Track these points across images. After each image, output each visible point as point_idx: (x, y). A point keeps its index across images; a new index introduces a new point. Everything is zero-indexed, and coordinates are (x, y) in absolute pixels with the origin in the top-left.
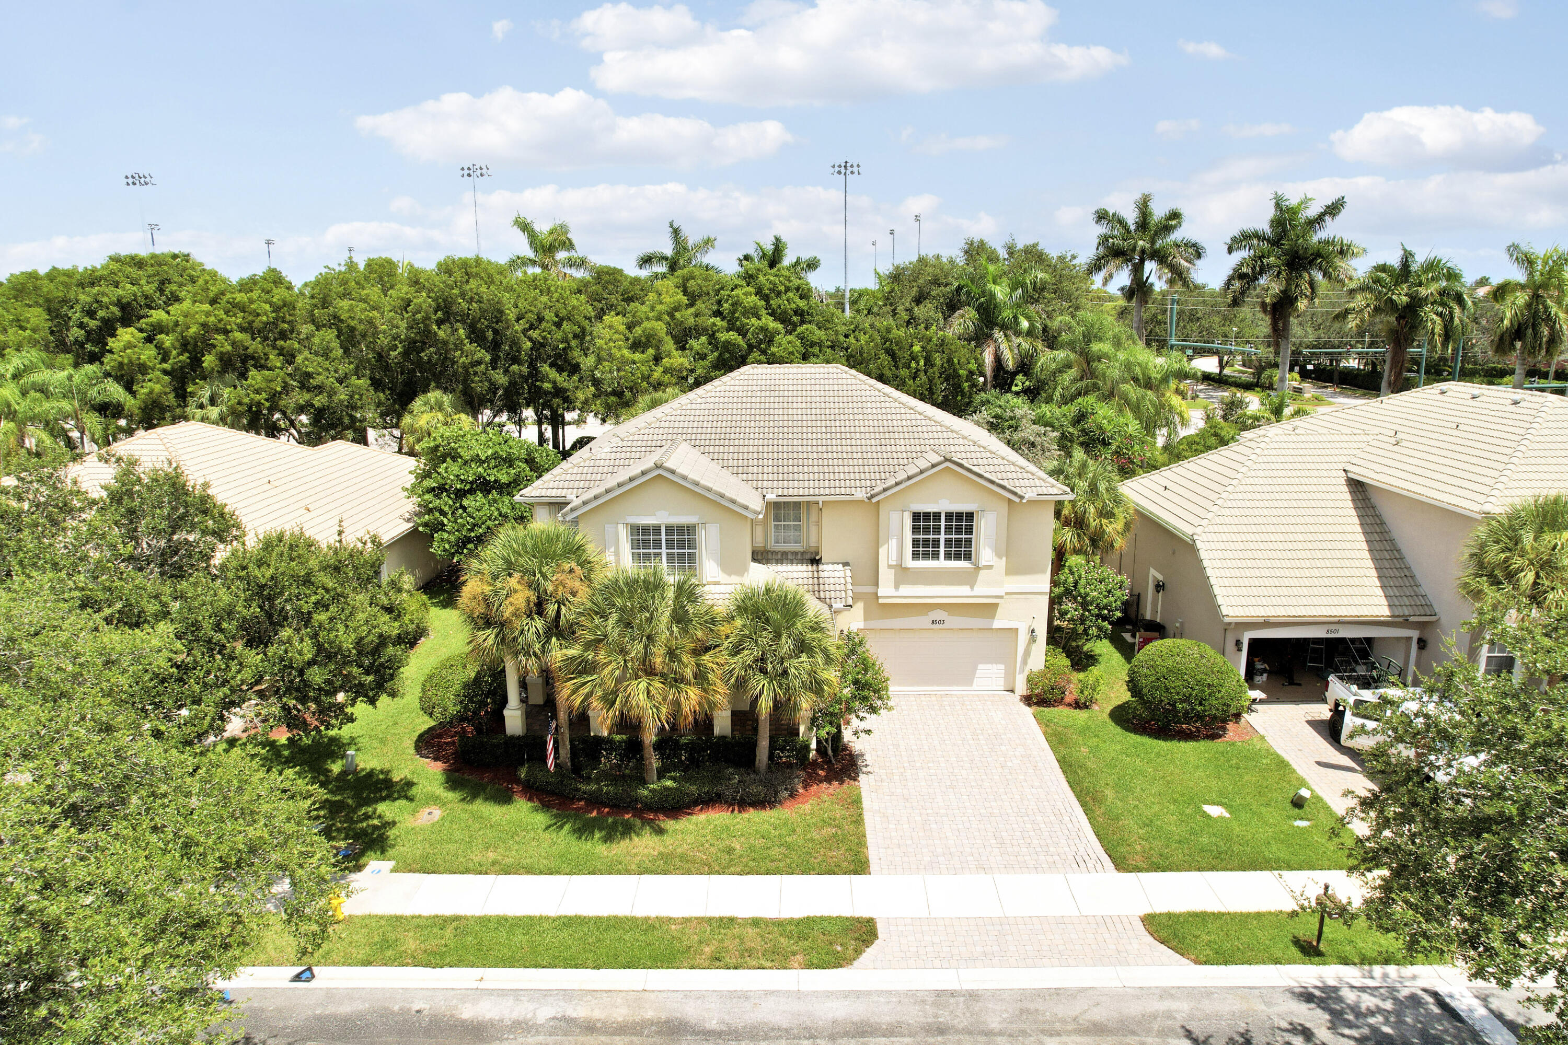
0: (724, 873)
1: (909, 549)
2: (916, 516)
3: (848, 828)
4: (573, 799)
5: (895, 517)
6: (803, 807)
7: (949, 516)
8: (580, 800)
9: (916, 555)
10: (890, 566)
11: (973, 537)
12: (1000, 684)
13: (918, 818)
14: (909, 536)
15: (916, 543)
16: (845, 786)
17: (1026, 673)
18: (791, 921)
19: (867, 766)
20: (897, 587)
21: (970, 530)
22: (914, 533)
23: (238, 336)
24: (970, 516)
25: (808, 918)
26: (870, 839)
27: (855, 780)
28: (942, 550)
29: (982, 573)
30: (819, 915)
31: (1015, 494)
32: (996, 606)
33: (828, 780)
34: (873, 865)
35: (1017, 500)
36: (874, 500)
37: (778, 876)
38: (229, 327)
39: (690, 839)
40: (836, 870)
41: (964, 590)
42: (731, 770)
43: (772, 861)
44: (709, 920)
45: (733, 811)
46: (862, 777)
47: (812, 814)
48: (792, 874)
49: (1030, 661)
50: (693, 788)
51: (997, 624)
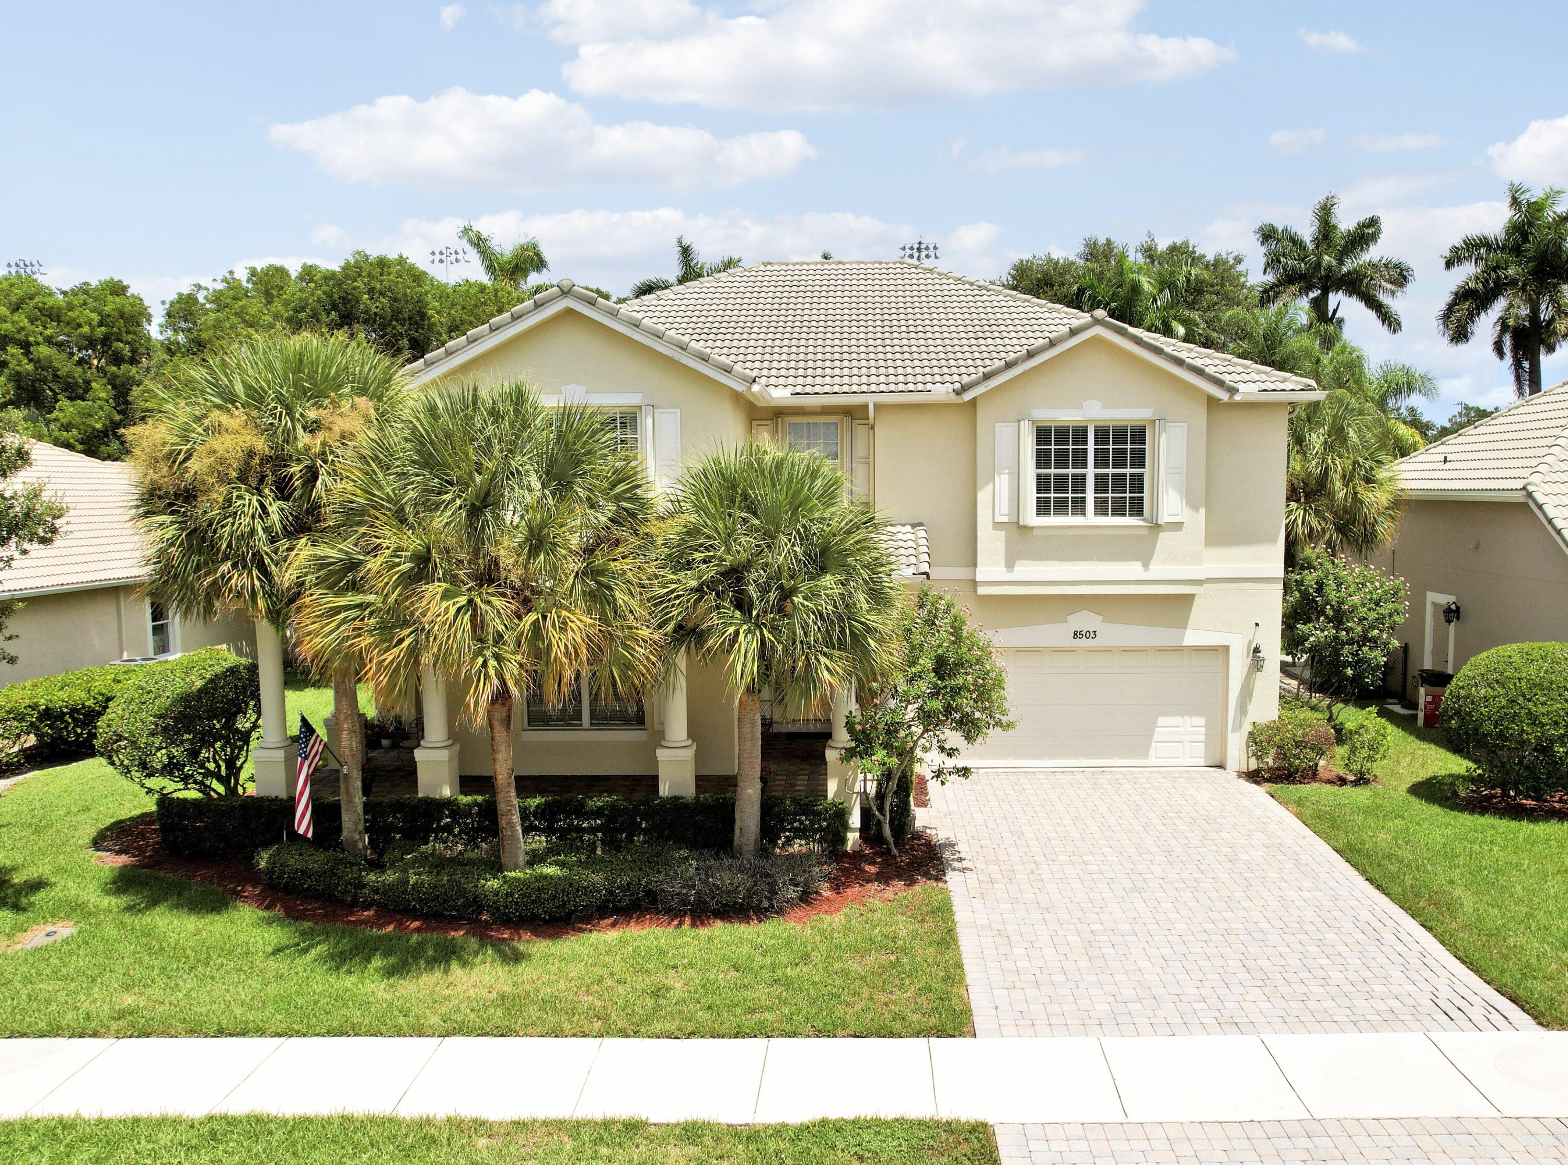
0: (636, 1034)
1: (1031, 495)
2: (1042, 435)
3: (925, 953)
4: (353, 905)
5: (1005, 432)
6: (827, 918)
7: (1102, 435)
8: (367, 906)
9: (1043, 507)
10: (997, 525)
11: (1146, 471)
12: (1197, 754)
13: (1074, 939)
14: (1030, 471)
15: (1042, 484)
16: (917, 888)
17: (1248, 728)
18: (779, 1131)
19: (960, 860)
20: (1010, 565)
21: (1139, 459)
22: (1038, 466)
23: (44, 351)
24: (1139, 435)
25: (824, 1123)
26: (972, 972)
27: (937, 879)
28: (1090, 495)
29: (1164, 537)
30: (850, 1115)
31: (1220, 383)
32: (1190, 598)
33: (884, 878)
34: (981, 1018)
35: (1223, 396)
36: (968, 396)
37: (761, 1042)
38: (31, 339)
39: (574, 970)
40: (897, 1026)
41: (1131, 570)
42: (684, 853)
43: (752, 1011)
44: (575, 1128)
45: (680, 924)
46: (951, 876)
47: (847, 930)
48: (794, 1035)
49: (1251, 708)
50: (597, 878)
51: (1192, 637)
